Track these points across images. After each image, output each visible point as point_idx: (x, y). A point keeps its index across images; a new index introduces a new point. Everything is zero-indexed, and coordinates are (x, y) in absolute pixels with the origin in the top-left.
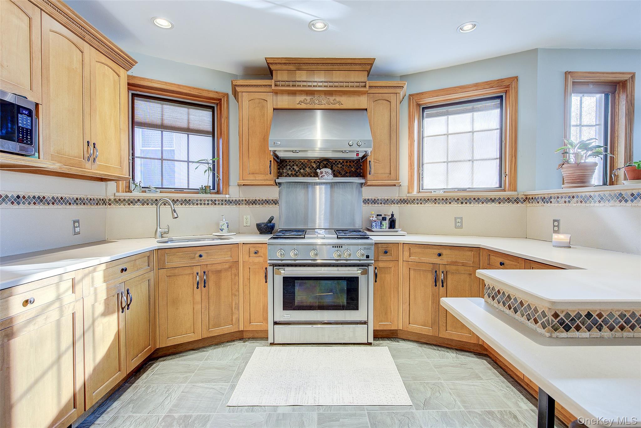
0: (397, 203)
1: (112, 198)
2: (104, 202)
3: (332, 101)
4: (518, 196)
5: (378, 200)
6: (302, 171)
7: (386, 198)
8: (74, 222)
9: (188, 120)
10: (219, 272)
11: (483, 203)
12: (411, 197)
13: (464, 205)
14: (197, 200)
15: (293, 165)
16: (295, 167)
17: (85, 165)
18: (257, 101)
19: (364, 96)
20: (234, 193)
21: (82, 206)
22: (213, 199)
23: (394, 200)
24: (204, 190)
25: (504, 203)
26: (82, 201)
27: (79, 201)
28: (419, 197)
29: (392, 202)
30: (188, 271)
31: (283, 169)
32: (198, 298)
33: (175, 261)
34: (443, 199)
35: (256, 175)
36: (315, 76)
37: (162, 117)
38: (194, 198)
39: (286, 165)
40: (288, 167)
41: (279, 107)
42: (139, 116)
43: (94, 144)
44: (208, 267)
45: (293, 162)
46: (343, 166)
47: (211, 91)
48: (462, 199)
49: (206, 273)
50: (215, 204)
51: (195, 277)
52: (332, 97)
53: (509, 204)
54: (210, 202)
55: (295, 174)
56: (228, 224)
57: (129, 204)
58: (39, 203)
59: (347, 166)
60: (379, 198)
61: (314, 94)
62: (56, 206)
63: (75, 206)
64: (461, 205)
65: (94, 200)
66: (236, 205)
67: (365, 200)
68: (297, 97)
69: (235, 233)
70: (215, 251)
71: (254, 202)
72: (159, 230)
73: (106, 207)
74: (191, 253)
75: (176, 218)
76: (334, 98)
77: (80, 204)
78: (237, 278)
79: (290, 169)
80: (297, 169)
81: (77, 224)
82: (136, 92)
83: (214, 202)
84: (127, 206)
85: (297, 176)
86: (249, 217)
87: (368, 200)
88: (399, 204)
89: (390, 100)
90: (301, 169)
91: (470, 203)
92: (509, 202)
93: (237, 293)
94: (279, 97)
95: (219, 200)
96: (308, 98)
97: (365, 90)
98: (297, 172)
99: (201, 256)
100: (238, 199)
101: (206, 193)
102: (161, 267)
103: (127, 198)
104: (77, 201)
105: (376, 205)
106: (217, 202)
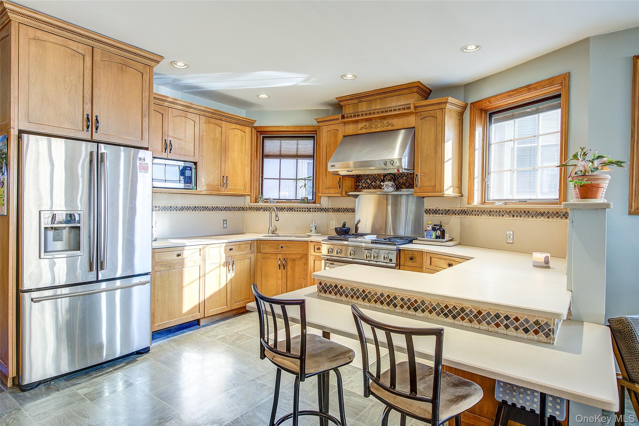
0: (459, 214)
1: (248, 206)
2: (243, 209)
3: (386, 124)
4: (567, 210)
5: (439, 210)
6: (373, 184)
7: (447, 208)
8: (224, 221)
9: (297, 149)
10: (294, 260)
11: (532, 217)
12: (470, 208)
13: (515, 218)
14: (298, 208)
15: (367, 179)
16: (368, 180)
17: (221, 190)
18: (332, 131)
19: (412, 116)
20: (325, 202)
21: (229, 212)
22: (309, 207)
23: (456, 210)
24: (304, 201)
25: (553, 218)
26: (229, 209)
27: (227, 209)
28: (476, 209)
29: (454, 212)
30: (274, 257)
31: (359, 183)
32: (280, 276)
33: (268, 250)
34: (496, 211)
35: (330, 189)
36: (373, 105)
37: (281, 149)
38: (296, 207)
39: (362, 179)
40: (363, 181)
41: (346, 134)
42: (267, 151)
43: (227, 177)
44: (287, 255)
45: (367, 176)
46: (408, 178)
47: (309, 126)
48: (514, 212)
49: (286, 259)
50: (310, 211)
51: (278, 261)
52: (385, 120)
53: (558, 219)
54: (306, 210)
55: (368, 187)
56: (316, 227)
57: (256, 210)
58: (205, 210)
59: (411, 178)
60: (440, 208)
61: (372, 120)
62: (213, 212)
63: (225, 212)
64: (512, 218)
65: (236, 208)
66: (326, 212)
67: (427, 210)
68: (359, 125)
69: (321, 234)
70: (291, 245)
71: (338, 210)
72: (271, 228)
73: (244, 212)
74: (277, 245)
75: (278, 220)
76: (387, 121)
77: (228, 210)
78: (306, 266)
79: (364, 182)
80: (370, 182)
81: (225, 222)
82: (264, 135)
83: (309, 210)
84: (255, 212)
85: (369, 188)
86: (334, 222)
87: (430, 210)
88: (460, 215)
89: (437, 115)
90: (372, 182)
91: (521, 216)
92: (557, 217)
93: (306, 278)
94: (346, 126)
95: (313, 208)
96: (367, 124)
97: (409, 111)
98: (370, 185)
99: (282, 247)
100: (327, 207)
101: (304, 203)
102: (259, 251)
103: (255, 207)
104: (226, 209)
105: (437, 215)
106: (311, 210)
